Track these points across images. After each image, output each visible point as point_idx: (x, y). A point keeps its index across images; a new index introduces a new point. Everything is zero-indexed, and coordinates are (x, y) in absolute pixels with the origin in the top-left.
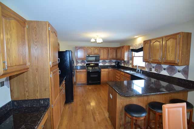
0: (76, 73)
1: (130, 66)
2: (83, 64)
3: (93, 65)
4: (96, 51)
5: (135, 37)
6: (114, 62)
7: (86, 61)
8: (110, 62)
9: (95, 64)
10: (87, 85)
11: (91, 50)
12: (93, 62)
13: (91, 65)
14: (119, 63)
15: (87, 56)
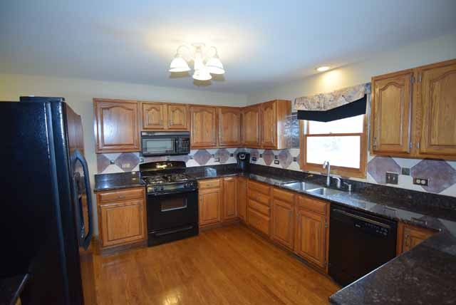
0: (99, 207)
1: (295, 167)
2: (128, 165)
3: (164, 166)
4: (177, 119)
5: (321, 69)
6: (232, 155)
7: (138, 155)
8: (222, 154)
9: (173, 162)
10: (149, 246)
11: (157, 112)
12: (165, 159)
13: (158, 167)
14: (248, 155)
15: (143, 137)
